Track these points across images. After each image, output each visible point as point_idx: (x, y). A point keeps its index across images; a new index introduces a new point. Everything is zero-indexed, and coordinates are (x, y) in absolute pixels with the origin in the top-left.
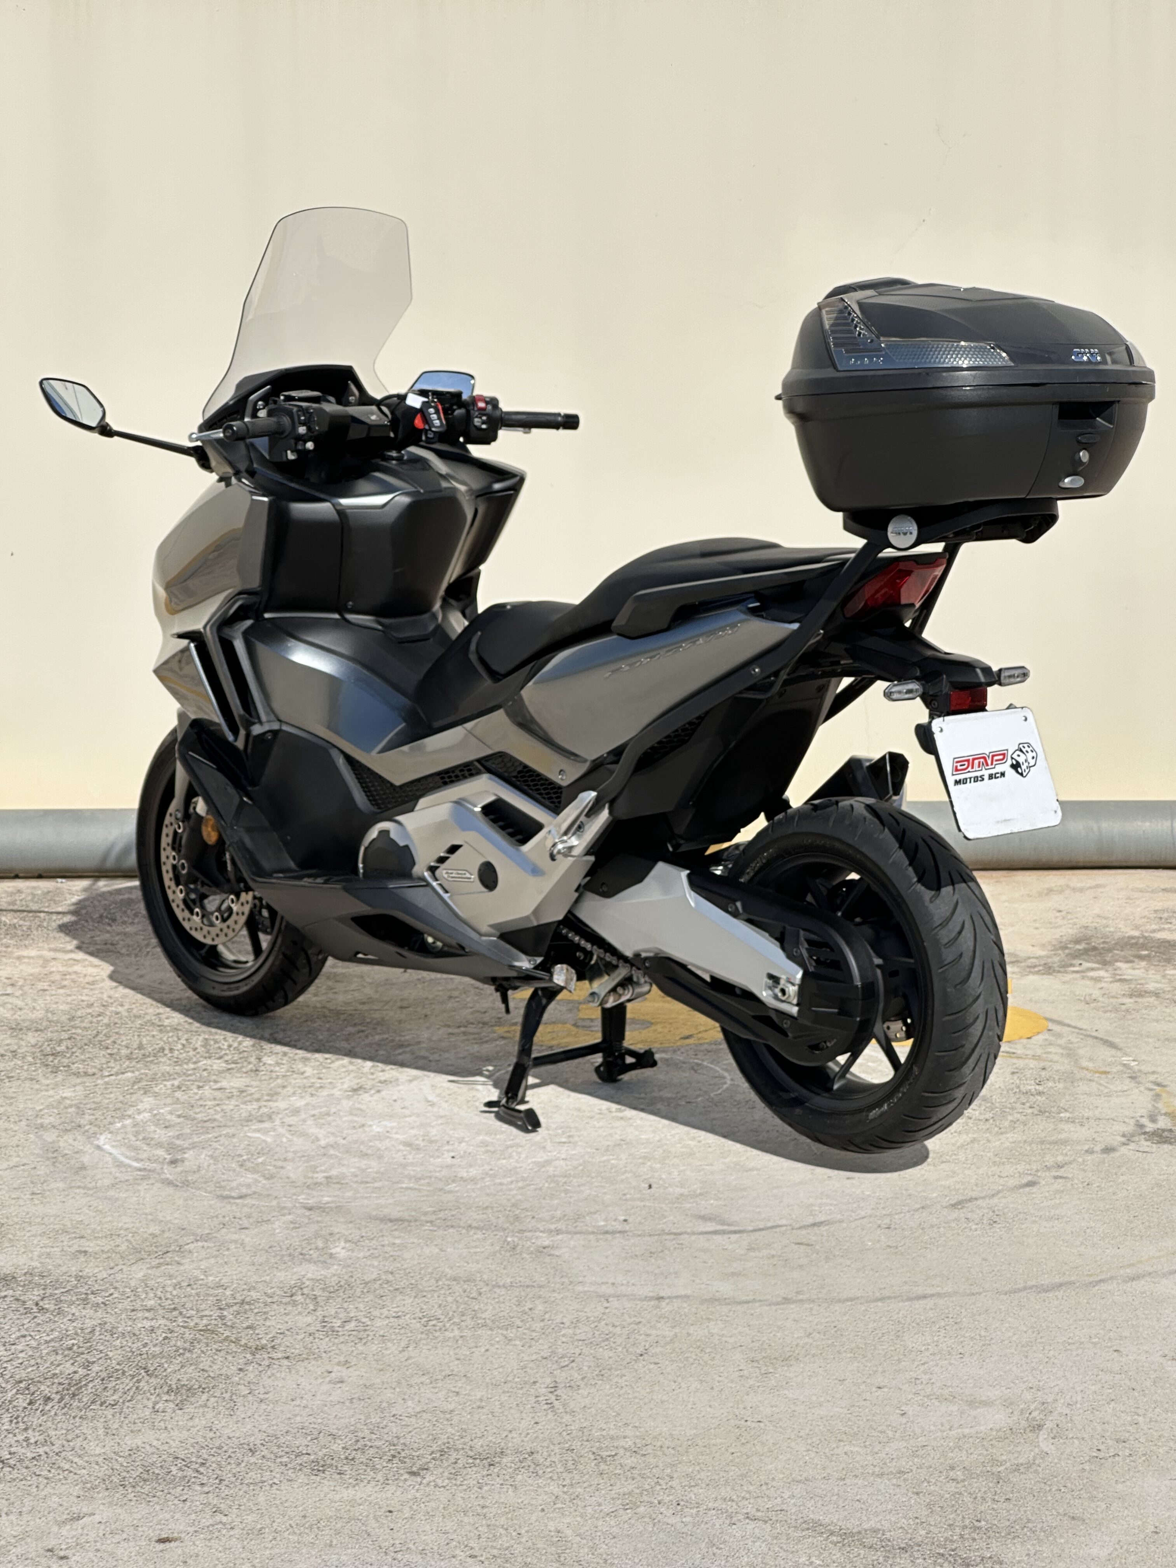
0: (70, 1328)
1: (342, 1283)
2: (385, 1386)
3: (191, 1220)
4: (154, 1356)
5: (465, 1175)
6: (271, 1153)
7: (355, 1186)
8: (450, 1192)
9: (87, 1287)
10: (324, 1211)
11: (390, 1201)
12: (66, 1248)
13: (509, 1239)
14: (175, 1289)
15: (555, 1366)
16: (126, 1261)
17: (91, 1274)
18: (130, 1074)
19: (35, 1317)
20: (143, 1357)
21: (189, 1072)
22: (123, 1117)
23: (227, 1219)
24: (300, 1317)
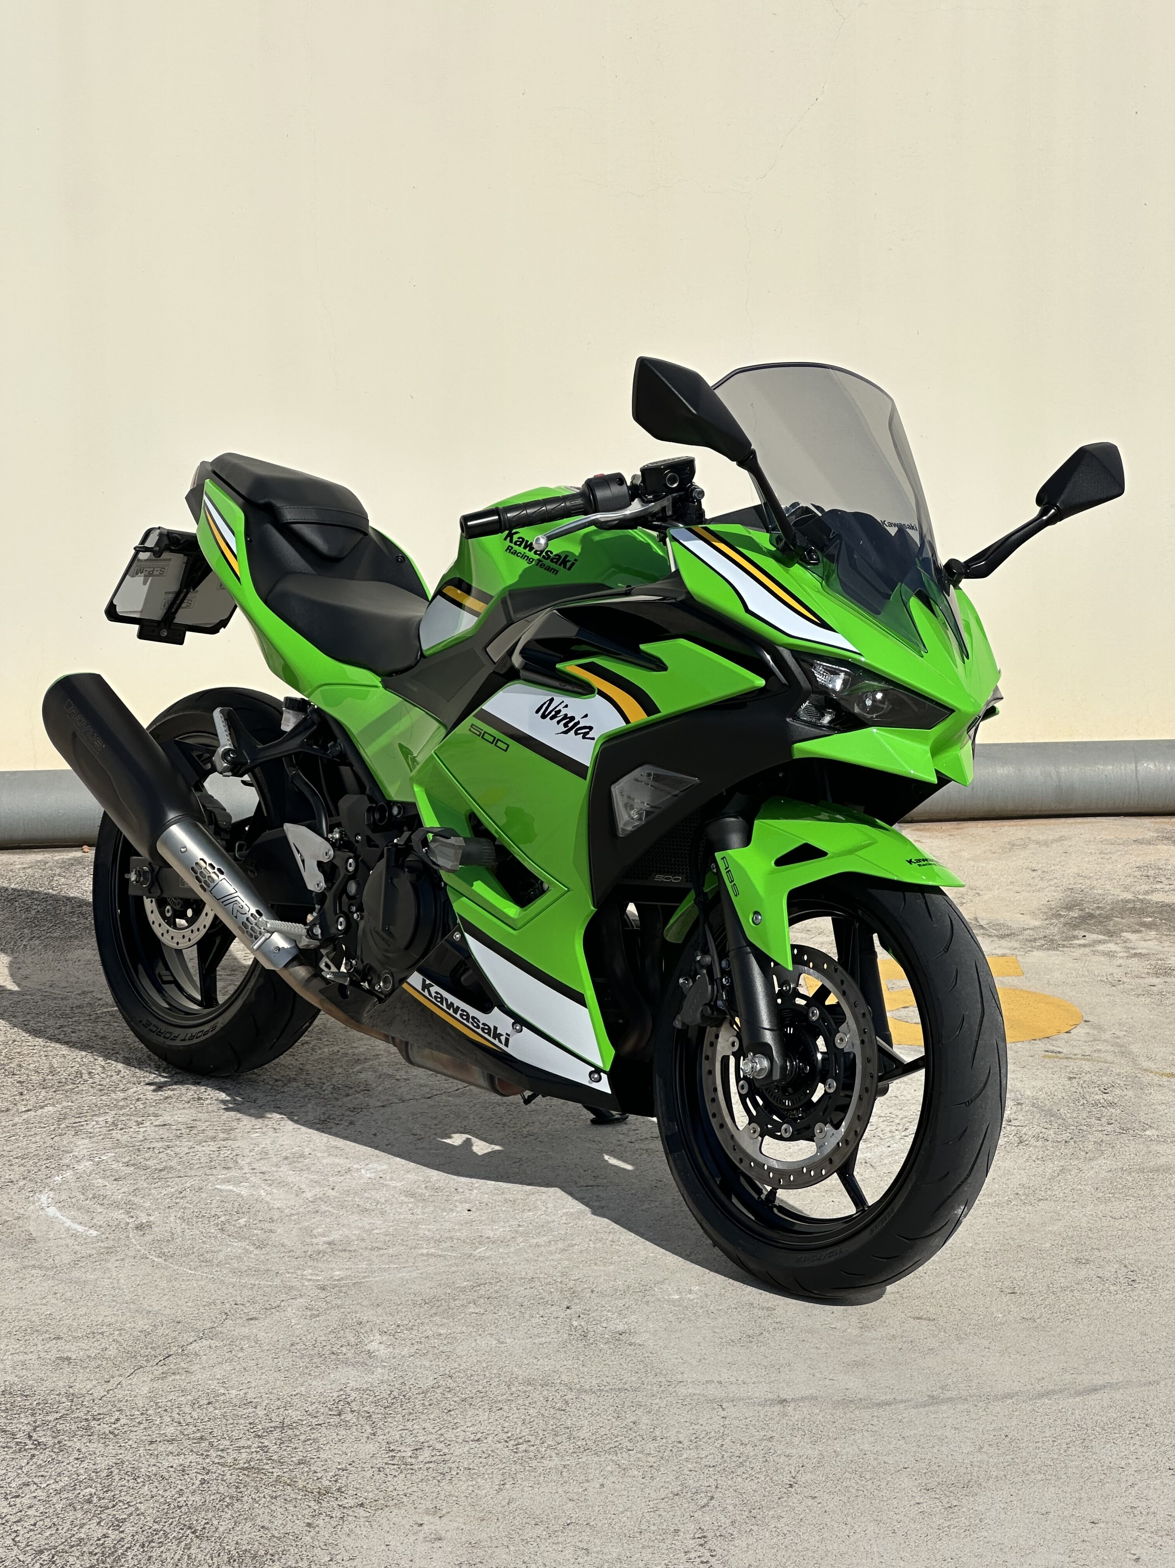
0: (82, 1471)
1: (395, 1393)
2: (495, 1543)
3: (185, 1308)
4: (196, 1508)
5: (491, 1234)
6: (253, 1211)
7: (366, 1253)
8: (482, 1259)
9: (84, 1410)
10: (341, 1292)
11: (414, 1274)
12: (42, 1355)
13: (575, 1323)
14: (194, 1410)
15: (693, 1507)
16: (122, 1371)
17: (84, 1391)
18: (50, 1108)
19: (33, 1456)
20: (183, 1509)
21: (121, 1103)
22: (60, 1168)
23: (228, 1305)
24: (361, 1446)
